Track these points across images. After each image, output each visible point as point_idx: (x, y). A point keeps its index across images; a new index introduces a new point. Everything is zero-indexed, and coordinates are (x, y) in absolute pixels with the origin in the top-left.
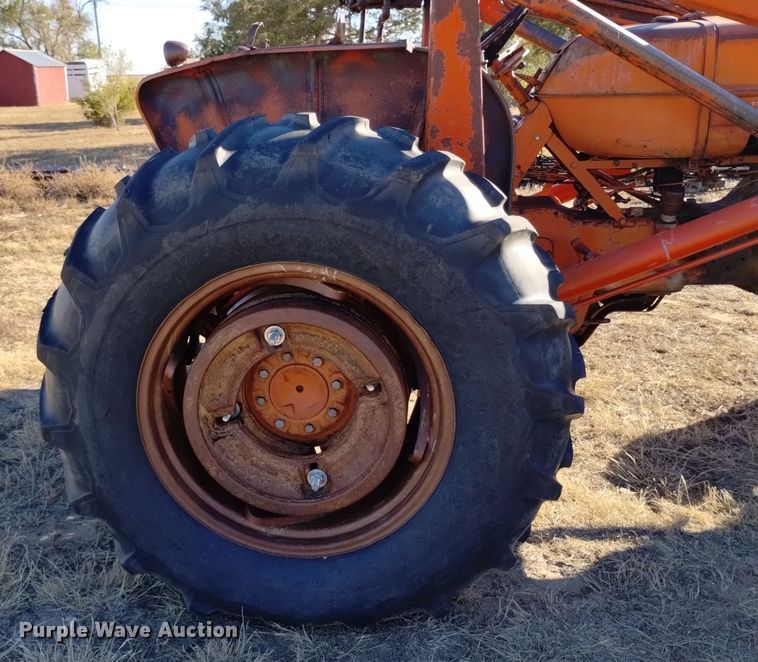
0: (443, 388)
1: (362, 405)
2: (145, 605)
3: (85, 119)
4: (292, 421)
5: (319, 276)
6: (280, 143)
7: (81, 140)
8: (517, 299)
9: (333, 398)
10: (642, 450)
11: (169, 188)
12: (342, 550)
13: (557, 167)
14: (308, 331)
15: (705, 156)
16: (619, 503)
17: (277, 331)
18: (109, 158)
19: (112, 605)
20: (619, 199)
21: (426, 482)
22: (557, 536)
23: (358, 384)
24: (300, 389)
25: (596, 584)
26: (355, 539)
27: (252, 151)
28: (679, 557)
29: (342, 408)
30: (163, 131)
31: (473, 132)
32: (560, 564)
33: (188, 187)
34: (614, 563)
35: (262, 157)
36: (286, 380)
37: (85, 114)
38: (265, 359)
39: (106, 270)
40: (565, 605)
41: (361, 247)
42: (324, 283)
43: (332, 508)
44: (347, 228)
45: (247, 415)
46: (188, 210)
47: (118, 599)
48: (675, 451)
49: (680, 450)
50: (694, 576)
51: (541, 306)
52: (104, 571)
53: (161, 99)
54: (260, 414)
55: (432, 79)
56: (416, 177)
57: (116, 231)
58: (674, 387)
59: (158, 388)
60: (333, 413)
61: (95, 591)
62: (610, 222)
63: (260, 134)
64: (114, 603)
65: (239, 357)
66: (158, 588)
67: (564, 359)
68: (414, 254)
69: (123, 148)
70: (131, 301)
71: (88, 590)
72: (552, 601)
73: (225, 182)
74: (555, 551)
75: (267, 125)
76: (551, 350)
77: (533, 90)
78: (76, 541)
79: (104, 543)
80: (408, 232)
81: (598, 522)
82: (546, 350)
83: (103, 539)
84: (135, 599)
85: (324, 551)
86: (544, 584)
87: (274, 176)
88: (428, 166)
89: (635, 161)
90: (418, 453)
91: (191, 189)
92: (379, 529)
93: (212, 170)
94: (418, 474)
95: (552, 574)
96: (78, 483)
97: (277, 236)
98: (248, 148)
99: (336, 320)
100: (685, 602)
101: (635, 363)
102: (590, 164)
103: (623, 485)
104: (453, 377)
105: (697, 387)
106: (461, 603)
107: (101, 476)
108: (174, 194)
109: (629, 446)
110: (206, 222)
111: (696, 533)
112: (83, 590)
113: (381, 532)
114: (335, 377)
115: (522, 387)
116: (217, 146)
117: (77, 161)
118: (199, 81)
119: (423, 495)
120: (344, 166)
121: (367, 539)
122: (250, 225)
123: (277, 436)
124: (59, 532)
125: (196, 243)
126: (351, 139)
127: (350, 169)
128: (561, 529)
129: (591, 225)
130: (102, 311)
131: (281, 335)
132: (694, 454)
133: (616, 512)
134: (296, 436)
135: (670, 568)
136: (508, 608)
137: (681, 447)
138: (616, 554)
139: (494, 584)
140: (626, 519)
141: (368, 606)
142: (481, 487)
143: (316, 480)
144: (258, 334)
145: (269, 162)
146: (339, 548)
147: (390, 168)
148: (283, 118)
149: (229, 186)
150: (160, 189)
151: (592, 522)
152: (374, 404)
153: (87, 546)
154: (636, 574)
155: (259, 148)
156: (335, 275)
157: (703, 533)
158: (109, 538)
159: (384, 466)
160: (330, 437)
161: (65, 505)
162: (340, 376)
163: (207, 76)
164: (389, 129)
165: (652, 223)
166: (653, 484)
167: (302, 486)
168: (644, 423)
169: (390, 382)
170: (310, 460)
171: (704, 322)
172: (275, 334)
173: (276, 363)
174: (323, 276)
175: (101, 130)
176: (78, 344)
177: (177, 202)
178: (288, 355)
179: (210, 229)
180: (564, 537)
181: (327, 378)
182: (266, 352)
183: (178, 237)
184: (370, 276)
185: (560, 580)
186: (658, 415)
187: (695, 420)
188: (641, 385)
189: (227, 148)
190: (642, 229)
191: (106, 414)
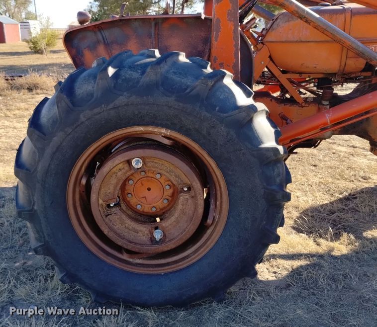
0: (223, 189)
1: (181, 198)
2: (71, 299)
3: (30, 50)
4: (145, 205)
5: (160, 133)
6: (141, 65)
7: (29, 61)
8: (260, 145)
9: (166, 193)
10: (310, 214)
11: (83, 88)
12: (171, 270)
13: (271, 77)
14: (155, 161)
15: (344, 72)
16: (301, 241)
17: (138, 161)
18: (43, 69)
19: (54, 299)
20: (301, 93)
21: (213, 236)
22: (273, 259)
23: (179, 187)
24: (149, 189)
25: (293, 282)
26: (178, 264)
27: (126, 69)
28: (331, 268)
29: (170, 199)
30: (76, 57)
31: (235, 60)
32: (275, 273)
33: (93, 88)
34: (301, 272)
35: (132, 72)
36: (142, 185)
37: (30, 48)
38: (132, 175)
39: (50, 130)
40: (279, 294)
41: (183, 119)
42: (163, 137)
43: (166, 249)
44: (175, 109)
45: (122, 202)
46: (93, 99)
47: (57, 295)
48: (325, 215)
49: (328, 214)
50: (339, 278)
51: (272, 148)
52: (49, 281)
53: (76, 41)
54: (129, 202)
55: (215, 33)
56: (210, 83)
57: (55, 110)
58: (322, 183)
59: (77, 190)
60: (166, 201)
61: (45, 292)
62: (297, 105)
63: (130, 60)
64: (55, 298)
65: (119, 174)
66: (77, 290)
67: (282, 174)
68: (209, 122)
69: (49, 65)
70: (64, 146)
71: (41, 291)
72: (272, 292)
73: (113, 85)
74: (272, 266)
75: (133, 55)
76: (276, 170)
77: (260, 39)
78: (34, 266)
79: (48, 267)
80: (207, 111)
81: (292, 251)
82: (274, 170)
83: (48, 265)
84: (65, 295)
85: (162, 271)
86: (268, 283)
87: (138, 82)
88: (216, 78)
89: (310, 74)
90: (209, 221)
91: (95, 88)
92: (189, 259)
93: (106, 79)
94: (209, 232)
95: (271, 277)
96: (36, 239)
97: (140, 113)
98: (124, 67)
99: (169, 155)
100: (336, 290)
101: (303, 171)
102: (288, 76)
103: (302, 232)
104: (228, 184)
105: (333, 183)
106: (228, 294)
107: (48, 235)
108: (86, 91)
109: (303, 212)
110: (103, 106)
111: (339, 256)
112: (39, 291)
113: (191, 260)
114: (167, 183)
115: (262, 188)
116: (108, 66)
117: (27, 71)
118: (95, 32)
119: (212, 242)
120: (174, 77)
121: (183, 264)
122: (126, 107)
123: (137, 213)
124: (25, 261)
125: (97, 117)
126: (176, 63)
127: (176, 78)
128: (274, 255)
129: (288, 106)
130: (49, 151)
131: (141, 163)
132: (334, 216)
133: (300, 246)
134: (146, 213)
135: (328, 274)
136: (252, 296)
137: (328, 213)
138: (301, 267)
139: (244, 283)
140: (305, 249)
141: (184, 298)
142: (241, 238)
143: (158, 235)
144: (129, 162)
145: (135, 75)
146: (169, 269)
147: (197, 78)
148: (141, 52)
149: (115, 87)
150: (78, 88)
151: (289, 251)
152: (187, 197)
153: (40, 268)
154: (311, 277)
155: (130, 67)
156: (169, 133)
157: (341, 256)
158: (51, 264)
159: (192, 228)
160: (164, 213)
161: (27, 247)
162: (170, 183)
163: (100, 30)
164: (195, 58)
165: (317, 105)
166: (316, 231)
167: (151, 238)
168: (310, 201)
169: (196, 187)
170: (154, 225)
171: (334, 151)
172: (137, 162)
173: (137, 177)
174: (162, 133)
175: (38, 56)
176: (36, 168)
177: (87, 95)
178: (144, 172)
179: (105, 109)
180: (276, 259)
181: (163, 183)
182: (133, 171)
183: (88, 113)
184: (187, 133)
185: (275, 281)
186: (316, 197)
187: (333, 199)
188: (307, 182)
189: (114, 67)
190: (313, 108)
191: (51, 203)
